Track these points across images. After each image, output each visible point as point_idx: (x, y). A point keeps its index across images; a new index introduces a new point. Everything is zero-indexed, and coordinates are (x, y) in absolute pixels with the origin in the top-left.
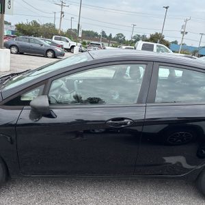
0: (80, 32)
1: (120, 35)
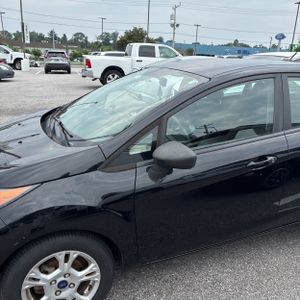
0: (27, 35)
1: (79, 35)
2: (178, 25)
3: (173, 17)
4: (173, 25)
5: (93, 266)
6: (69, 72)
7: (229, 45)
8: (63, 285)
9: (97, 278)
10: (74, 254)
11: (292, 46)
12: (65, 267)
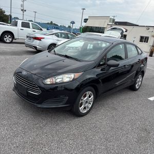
2: (25, 11)
4: (22, 10)
5: (92, 96)
9: (93, 100)
10: (90, 92)
12: (88, 96)
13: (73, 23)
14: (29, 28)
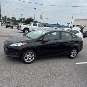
1: (13, 18)
2: (42, 18)
3: (41, 16)
4: (41, 18)
5: (33, 55)
6: (13, 28)
7: (56, 24)
8: (30, 57)
9: (34, 57)
10: (32, 53)
11: (71, 26)
12: (30, 54)
13: (69, 24)
14: (37, 26)
